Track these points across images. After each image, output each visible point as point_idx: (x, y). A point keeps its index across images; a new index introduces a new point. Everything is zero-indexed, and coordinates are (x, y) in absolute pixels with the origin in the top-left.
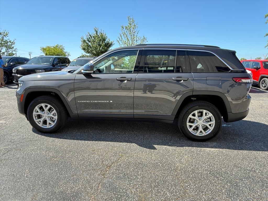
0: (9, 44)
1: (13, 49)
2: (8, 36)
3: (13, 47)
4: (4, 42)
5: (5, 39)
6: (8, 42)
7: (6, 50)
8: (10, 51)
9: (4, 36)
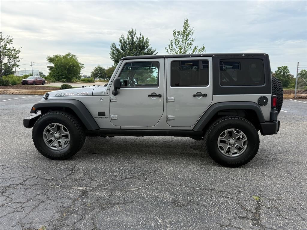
0: (13, 52)
3: (18, 57)
4: (7, 50)
5: (9, 46)
6: (12, 50)
7: (8, 60)
8: (14, 62)
9: (7, 42)
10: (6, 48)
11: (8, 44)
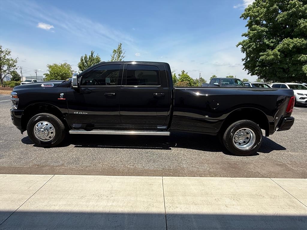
2: (10, 55)
3: (15, 66)
5: (7, 57)
6: (10, 60)
7: (8, 68)
8: (12, 69)
9: (6, 54)
10: (5, 59)
11: (6, 55)
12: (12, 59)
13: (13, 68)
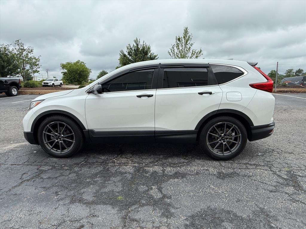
0: (34, 60)
1: (38, 66)
2: (32, 53)
4: (28, 58)
9: (29, 52)
12: (35, 57)
13: (35, 67)
